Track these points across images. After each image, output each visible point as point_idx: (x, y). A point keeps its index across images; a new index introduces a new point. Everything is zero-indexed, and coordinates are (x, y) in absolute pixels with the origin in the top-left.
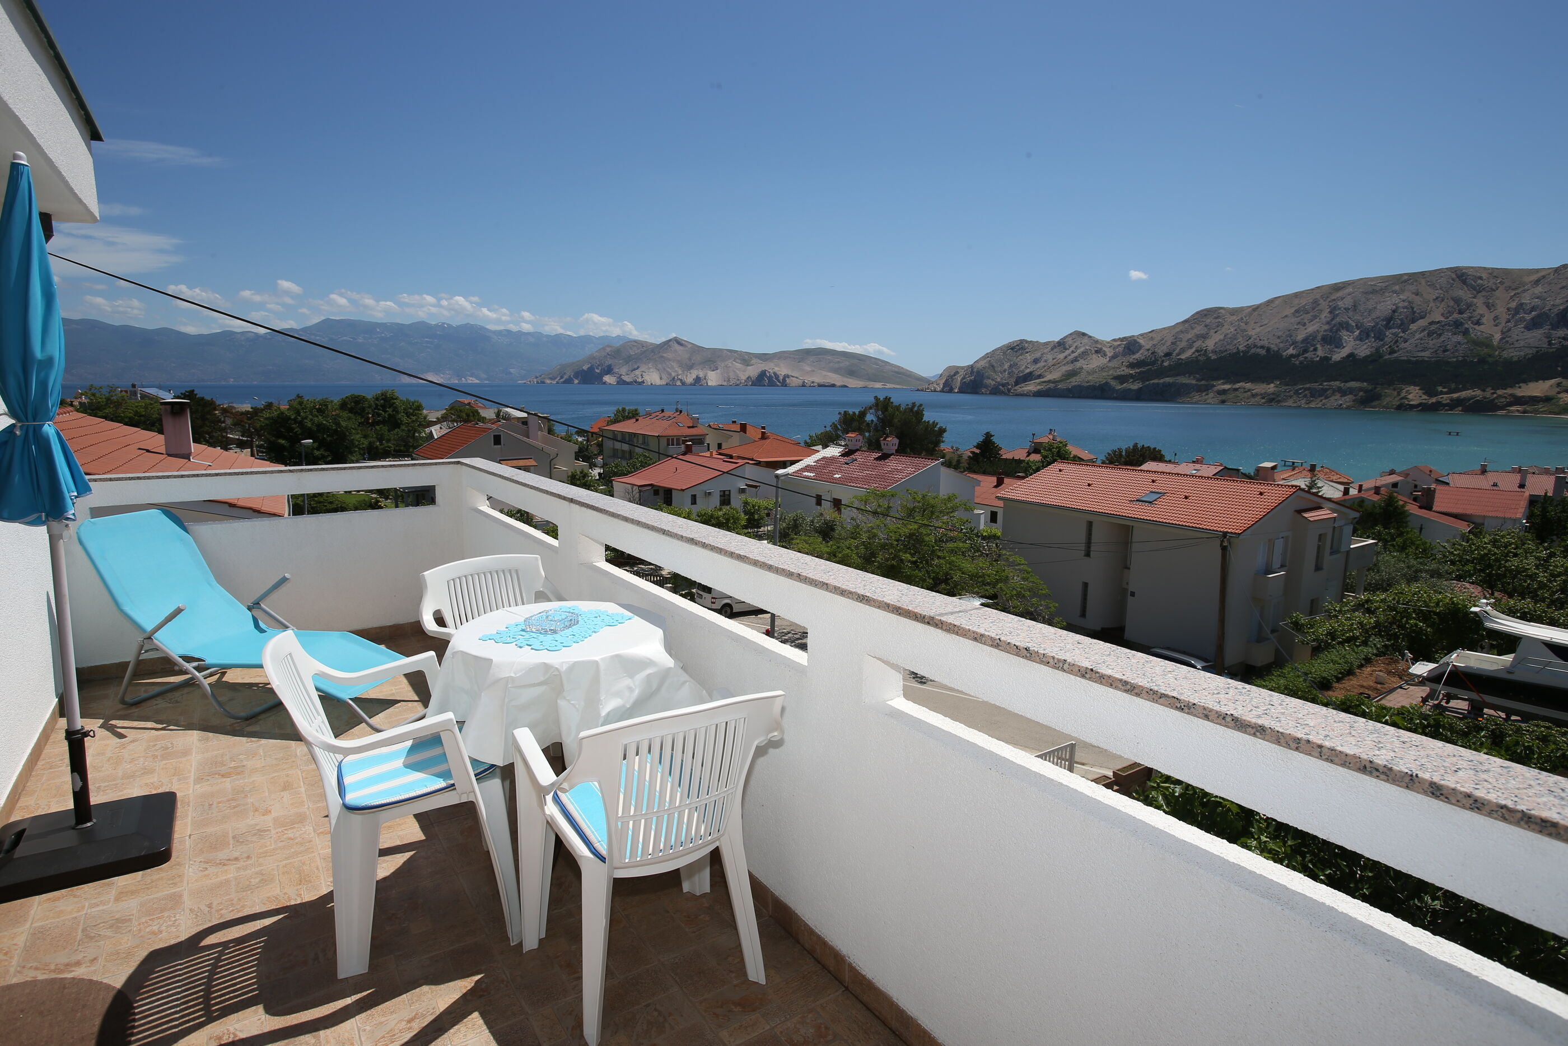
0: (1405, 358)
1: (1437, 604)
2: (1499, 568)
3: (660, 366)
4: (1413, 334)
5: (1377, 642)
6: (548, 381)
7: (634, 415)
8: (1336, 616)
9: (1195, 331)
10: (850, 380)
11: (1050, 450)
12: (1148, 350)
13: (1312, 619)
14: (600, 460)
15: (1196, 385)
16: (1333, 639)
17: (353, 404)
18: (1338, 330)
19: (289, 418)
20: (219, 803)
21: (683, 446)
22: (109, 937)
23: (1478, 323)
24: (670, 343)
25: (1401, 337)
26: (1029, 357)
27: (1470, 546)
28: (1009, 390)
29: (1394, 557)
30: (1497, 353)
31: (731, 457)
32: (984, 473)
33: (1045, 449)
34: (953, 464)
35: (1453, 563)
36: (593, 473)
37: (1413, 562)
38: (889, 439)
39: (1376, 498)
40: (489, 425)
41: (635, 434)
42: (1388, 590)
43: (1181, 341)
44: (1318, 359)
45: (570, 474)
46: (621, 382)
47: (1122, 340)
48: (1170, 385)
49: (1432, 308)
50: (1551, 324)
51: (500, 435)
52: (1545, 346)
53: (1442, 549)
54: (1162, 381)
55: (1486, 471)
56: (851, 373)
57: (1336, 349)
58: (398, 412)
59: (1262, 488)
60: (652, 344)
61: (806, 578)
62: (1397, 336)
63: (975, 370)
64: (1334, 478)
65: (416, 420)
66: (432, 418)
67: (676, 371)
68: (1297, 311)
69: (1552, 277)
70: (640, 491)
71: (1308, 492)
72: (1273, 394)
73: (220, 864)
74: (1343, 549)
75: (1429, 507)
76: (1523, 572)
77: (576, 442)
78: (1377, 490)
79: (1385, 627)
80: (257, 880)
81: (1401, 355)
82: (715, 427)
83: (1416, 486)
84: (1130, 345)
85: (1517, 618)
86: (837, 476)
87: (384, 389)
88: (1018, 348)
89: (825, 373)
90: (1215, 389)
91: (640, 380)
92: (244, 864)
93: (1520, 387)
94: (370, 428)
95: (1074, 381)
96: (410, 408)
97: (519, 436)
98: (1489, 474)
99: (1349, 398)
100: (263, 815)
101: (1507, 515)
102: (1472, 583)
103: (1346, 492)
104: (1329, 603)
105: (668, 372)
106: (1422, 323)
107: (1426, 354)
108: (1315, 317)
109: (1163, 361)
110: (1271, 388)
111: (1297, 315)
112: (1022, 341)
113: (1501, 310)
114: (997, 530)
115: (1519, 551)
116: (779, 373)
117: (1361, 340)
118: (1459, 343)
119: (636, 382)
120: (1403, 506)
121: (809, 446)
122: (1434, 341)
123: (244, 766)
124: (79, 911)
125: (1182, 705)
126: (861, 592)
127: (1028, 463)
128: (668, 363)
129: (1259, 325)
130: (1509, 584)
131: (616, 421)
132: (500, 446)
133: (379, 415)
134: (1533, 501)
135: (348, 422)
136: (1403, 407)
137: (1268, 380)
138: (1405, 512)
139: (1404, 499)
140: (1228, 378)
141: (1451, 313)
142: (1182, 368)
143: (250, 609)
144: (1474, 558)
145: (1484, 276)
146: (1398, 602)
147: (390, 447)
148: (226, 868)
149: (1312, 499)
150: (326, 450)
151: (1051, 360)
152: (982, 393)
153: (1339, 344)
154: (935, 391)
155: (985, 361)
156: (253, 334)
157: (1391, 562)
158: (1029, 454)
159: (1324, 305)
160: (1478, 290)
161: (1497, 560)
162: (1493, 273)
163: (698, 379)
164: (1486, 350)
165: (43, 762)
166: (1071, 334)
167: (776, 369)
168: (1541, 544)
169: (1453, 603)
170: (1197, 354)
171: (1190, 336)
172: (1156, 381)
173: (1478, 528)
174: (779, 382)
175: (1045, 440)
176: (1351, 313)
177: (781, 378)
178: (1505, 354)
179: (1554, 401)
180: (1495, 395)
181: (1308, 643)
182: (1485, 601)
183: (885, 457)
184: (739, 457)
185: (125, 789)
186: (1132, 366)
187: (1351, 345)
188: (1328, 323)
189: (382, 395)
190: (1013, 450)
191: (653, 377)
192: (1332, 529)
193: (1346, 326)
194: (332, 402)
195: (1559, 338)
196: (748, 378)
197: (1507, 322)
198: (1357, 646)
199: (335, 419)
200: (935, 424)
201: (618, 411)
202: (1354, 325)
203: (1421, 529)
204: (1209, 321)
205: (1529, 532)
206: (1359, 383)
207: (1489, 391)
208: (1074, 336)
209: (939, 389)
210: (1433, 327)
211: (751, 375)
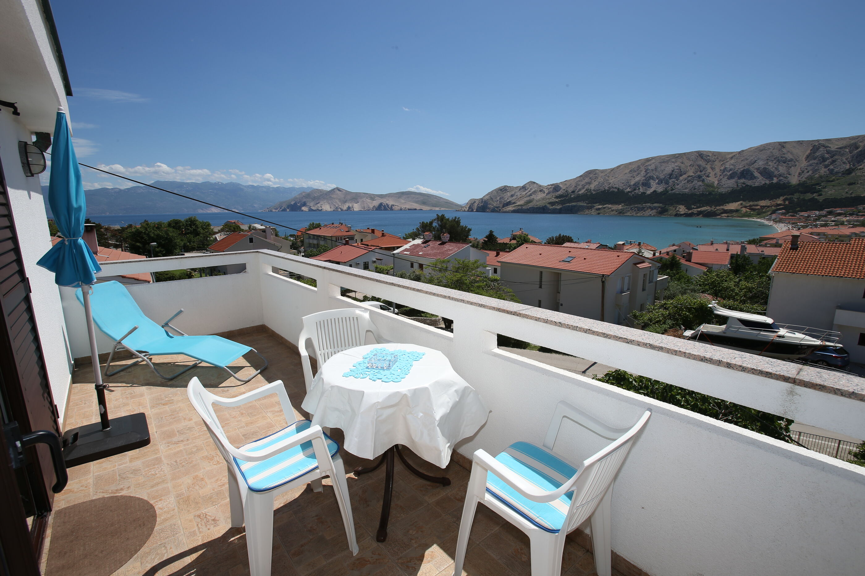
0: (678, 192)
1: (694, 304)
2: (719, 287)
3: (330, 201)
4: (681, 181)
5: (670, 322)
6: (274, 210)
7: (318, 226)
8: (652, 311)
9: (585, 180)
10: (424, 207)
11: (520, 238)
12: (564, 190)
13: (641, 313)
14: (302, 249)
15: (587, 206)
16: (651, 322)
17: (174, 224)
18: (649, 180)
19: (142, 232)
20: (166, 417)
21: (344, 241)
22: (133, 478)
23: (708, 176)
24: (335, 190)
25: (676, 183)
26: (509, 194)
27: (707, 277)
28: (500, 210)
29: (676, 284)
30: (716, 190)
31: (368, 245)
32: (490, 250)
33: (518, 238)
34: (475, 246)
35: (700, 285)
37: (684, 286)
38: (445, 235)
39: (667, 257)
40: (246, 233)
41: (319, 235)
42: (673, 299)
43: (579, 185)
44: (640, 193)
46: (311, 210)
47: (552, 185)
48: (575, 206)
49: (689, 169)
50: (738, 177)
51: (252, 238)
52: (736, 187)
53: (696, 279)
54: (571, 204)
55: (713, 244)
56: (424, 203)
57: (648, 189)
58: (198, 228)
59: (619, 254)
60: (325, 191)
61: (453, 298)
62: (674, 182)
63: (483, 201)
64: (649, 248)
65: (208, 232)
66: (216, 230)
67: (338, 204)
68: (631, 171)
69: (738, 156)
71: (638, 255)
72: (621, 210)
73: (175, 443)
74: (654, 281)
75: (690, 261)
76: (729, 288)
77: (290, 240)
78: (668, 253)
79: (673, 315)
80: (195, 449)
81: (676, 191)
82: (359, 231)
83: (684, 251)
84: (556, 188)
85: (727, 308)
86: (420, 253)
87: (190, 216)
88: (504, 189)
89: (411, 203)
90: (595, 208)
91: (320, 209)
92: (187, 443)
93: (726, 205)
94: (184, 236)
95: (530, 205)
96: (204, 225)
97: (261, 238)
98: (714, 245)
99: (654, 211)
100: (189, 421)
101: (723, 263)
102: (708, 294)
103: (654, 254)
104: (649, 306)
105: (334, 204)
106: (685, 176)
107: (687, 190)
108: (639, 174)
109: (571, 195)
110: (620, 207)
111: (631, 173)
112: (505, 186)
113: (717, 170)
114: (497, 277)
115: (728, 279)
116: (389, 204)
117: (659, 184)
118: (700, 185)
119: (318, 210)
120: (679, 260)
121: (406, 239)
122: (690, 185)
123: (173, 400)
124: (114, 468)
125: (628, 341)
126: (480, 303)
127: (510, 245)
128: (333, 200)
129: (614, 177)
130: (723, 294)
131: (310, 229)
132: (252, 243)
133: (188, 229)
134: (732, 257)
135: (172, 233)
136: (677, 215)
137: (619, 204)
138: (679, 263)
139: (679, 257)
140: (601, 203)
141: (697, 172)
142: (580, 198)
143: (163, 327)
144: (709, 283)
145: (710, 155)
146: (678, 304)
147: (195, 246)
148: (178, 445)
149: (639, 259)
150: (162, 248)
151: (519, 195)
152: (487, 212)
153: (650, 187)
154: (465, 211)
155: (488, 196)
156: (118, 189)
157: (675, 286)
158: (511, 240)
159: (642, 168)
160: (708, 161)
161: (719, 283)
162: (714, 154)
163: (349, 208)
164: (711, 189)
165: (72, 403)
166: (528, 183)
167: (387, 202)
168: (736, 276)
169: (701, 303)
170: (586, 191)
171: (583, 183)
172: (568, 204)
173: (710, 270)
174: (389, 208)
175: (518, 233)
176: (654, 172)
177: (390, 206)
178: (719, 191)
179: (739, 211)
180: (716, 209)
181: (640, 324)
182: (714, 302)
183: (443, 243)
184: (372, 246)
185: (117, 413)
186: (557, 197)
187: (655, 187)
188: (644, 176)
189: (189, 219)
190: (503, 238)
191: (327, 207)
192: (649, 272)
193: (652, 178)
194: (164, 223)
195: (741, 183)
196: (374, 207)
197: (720, 176)
198: (661, 325)
199: (166, 232)
200: (466, 227)
201: (311, 224)
202: (656, 177)
203: (687, 270)
204: (591, 176)
205: (731, 270)
206: (658, 204)
207: (713, 207)
208: (529, 184)
209: (466, 210)
210: (690, 178)
211: (375, 205)
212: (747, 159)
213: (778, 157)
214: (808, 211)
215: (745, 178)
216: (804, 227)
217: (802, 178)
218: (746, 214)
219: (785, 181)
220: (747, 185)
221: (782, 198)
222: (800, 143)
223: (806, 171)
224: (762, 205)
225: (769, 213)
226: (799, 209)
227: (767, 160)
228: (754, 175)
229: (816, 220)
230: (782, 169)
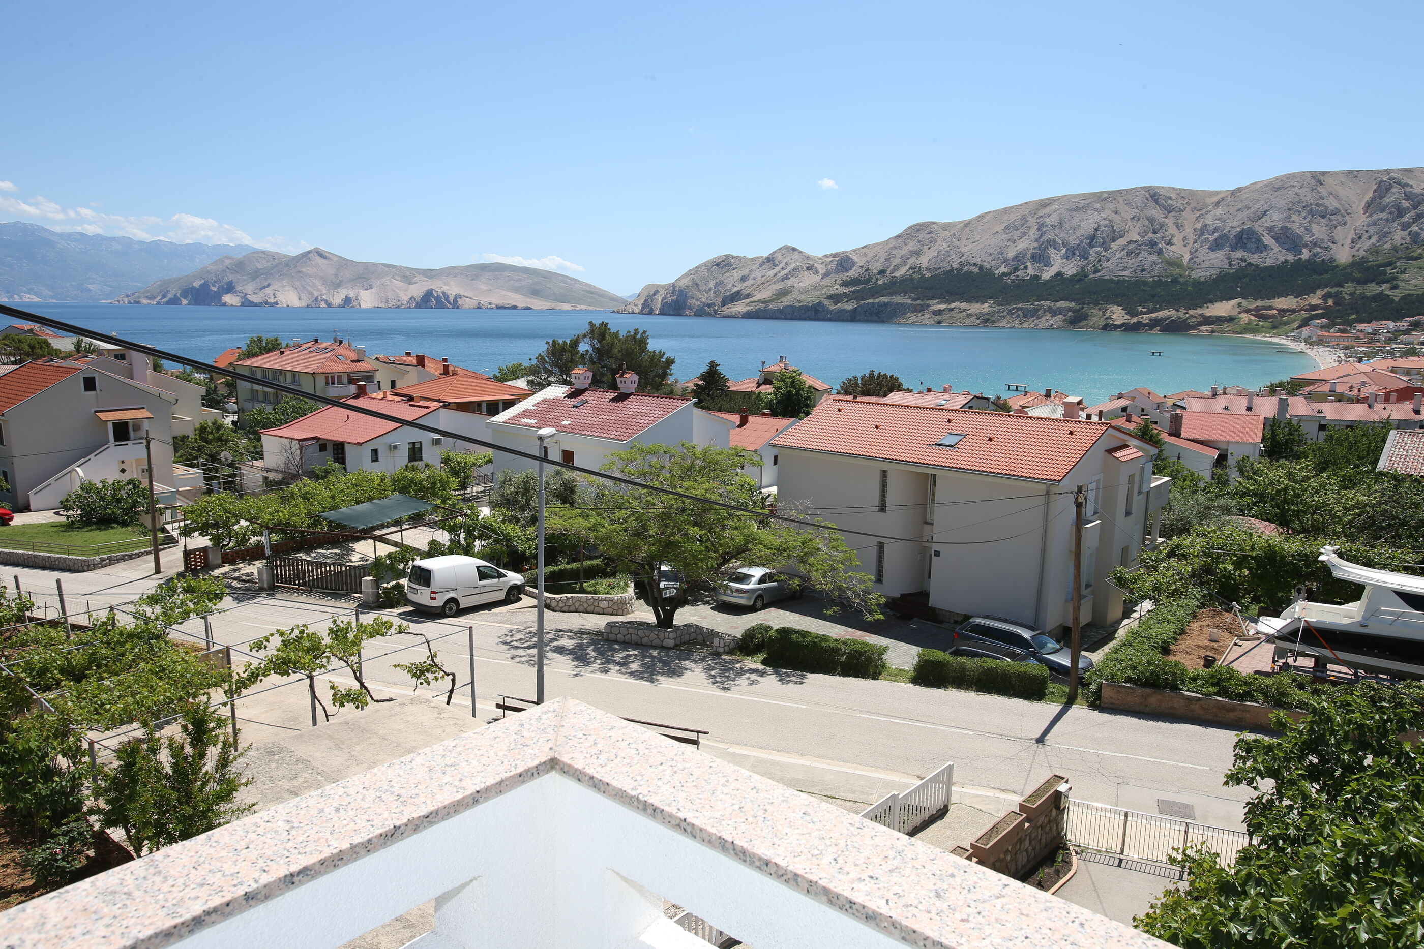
0: (1108, 278)
3: (297, 283)
4: (1114, 253)
5: (1196, 592)
6: (145, 301)
7: (273, 346)
9: (909, 247)
11: (783, 380)
12: (862, 267)
14: (235, 405)
15: (912, 304)
18: (1046, 248)
21: (351, 386)
23: (1170, 243)
24: (310, 255)
25: (1104, 256)
26: (736, 275)
28: (715, 311)
30: (1187, 273)
31: (411, 398)
32: (719, 409)
33: (777, 379)
36: (226, 422)
38: (627, 375)
40: (69, 363)
41: (281, 371)
43: (895, 257)
44: (1029, 277)
45: (198, 426)
46: (247, 303)
47: (834, 256)
48: (885, 305)
49: (1129, 227)
50: (1231, 246)
51: (94, 378)
52: (1227, 267)
54: (877, 301)
55: (1216, 395)
56: (535, 293)
57: (1044, 268)
59: (1071, 426)
60: (285, 256)
62: (1100, 255)
63: (677, 289)
67: (319, 290)
68: (1007, 228)
69: (1229, 199)
70: (301, 448)
72: (988, 314)
74: (1145, 490)
75: (1178, 435)
77: (199, 383)
81: (1104, 274)
82: (385, 360)
84: (843, 262)
85: (1363, 565)
86: (565, 423)
88: (724, 264)
89: (504, 293)
90: (931, 309)
91: (272, 301)
93: (1208, 307)
95: (786, 301)
97: (117, 377)
98: (1219, 397)
99: (1060, 318)
101: (1249, 441)
105: (307, 290)
106: (1121, 242)
107: (1126, 273)
108: (1024, 234)
109: (877, 279)
110: (985, 308)
111: (1007, 231)
112: (727, 256)
113: (1189, 231)
116: (448, 292)
117: (1067, 258)
118: (1154, 263)
119: (266, 303)
120: (1158, 434)
122: (1133, 260)
128: (308, 280)
129: (971, 241)
131: (250, 355)
134: (1264, 424)
136: (1108, 328)
137: (981, 300)
138: (1160, 440)
140: (943, 298)
141: (1146, 232)
142: (896, 286)
145: (1174, 196)
146: (1209, 547)
149: (1117, 438)
151: (760, 278)
152: (686, 315)
153: (1048, 264)
154: (633, 313)
155: (688, 279)
158: (759, 385)
159: (1032, 221)
160: (1169, 210)
162: (1183, 194)
163: (347, 301)
164: (1178, 271)
166: (780, 249)
167: (445, 288)
170: (911, 272)
171: (903, 252)
172: (871, 301)
173: (1223, 455)
174: (450, 303)
175: (776, 369)
176: (1057, 231)
177: (451, 299)
178: (1194, 275)
179: (1236, 321)
180: (1187, 315)
183: (622, 397)
184: (421, 398)
186: (845, 284)
187: (1059, 264)
188: (1036, 240)
190: (741, 382)
191: (289, 297)
192: (1139, 469)
193: (1052, 244)
195: (1237, 259)
196: (411, 299)
197: (1194, 243)
200: (661, 354)
201: (253, 341)
202: (1060, 242)
204: (921, 236)
205: (1266, 454)
206: (1067, 302)
207: (1182, 310)
208: (783, 252)
209: (637, 311)
210: (1132, 246)
211: (415, 296)
212: (1248, 208)
213: (1311, 205)
214: (1374, 322)
215: (1244, 247)
216: (1370, 356)
217: (1358, 250)
218: (1250, 326)
219: (1324, 256)
220: (1250, 264)
221: (1320, 293)
222: (1353, 175)
223: (1366, 236)
224: (1280, 306)
225: (1296, 324)
226: (1354, 316)
227: (1289, 210)
228: (1263, 243)
229: (1389, 341)
230: (1319, 231)
